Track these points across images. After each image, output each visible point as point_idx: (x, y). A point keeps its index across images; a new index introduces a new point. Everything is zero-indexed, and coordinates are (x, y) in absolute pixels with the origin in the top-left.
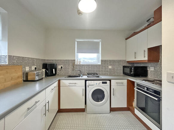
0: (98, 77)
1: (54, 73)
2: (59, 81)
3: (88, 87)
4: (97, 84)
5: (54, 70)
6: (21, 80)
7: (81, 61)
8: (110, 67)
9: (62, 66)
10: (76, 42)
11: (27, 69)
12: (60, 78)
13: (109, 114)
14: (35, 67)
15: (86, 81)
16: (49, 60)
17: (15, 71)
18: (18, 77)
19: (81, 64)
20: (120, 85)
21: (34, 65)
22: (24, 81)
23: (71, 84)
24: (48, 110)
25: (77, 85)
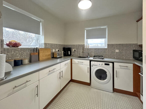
0: (102, 59)
1: (69, 54)
2: (71, 60)
3: (92, 66)
4: (100, 65)
5: (69, 52)
6: (50, 57)
7: (90, 45)
8: (117, 51)
9: (75, 49)
10: (85, 31)
11: (54, 51)
12: (72, 58)
13: (112, 93)
14: (58, 49)
15: (90, 61)
16: (66, 45)
17: (47, 51)
18: (49, 55)
19: (90, 48)
20: (124, 69)
21: (57, 48)
22: (52, 58)
23: (79, 63)
24: (62, 76)
25: (83, 64)
